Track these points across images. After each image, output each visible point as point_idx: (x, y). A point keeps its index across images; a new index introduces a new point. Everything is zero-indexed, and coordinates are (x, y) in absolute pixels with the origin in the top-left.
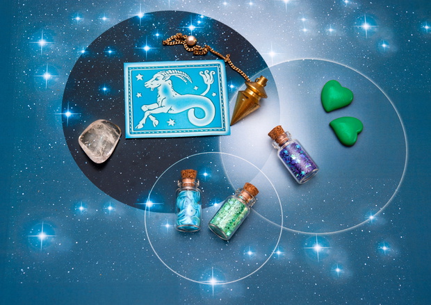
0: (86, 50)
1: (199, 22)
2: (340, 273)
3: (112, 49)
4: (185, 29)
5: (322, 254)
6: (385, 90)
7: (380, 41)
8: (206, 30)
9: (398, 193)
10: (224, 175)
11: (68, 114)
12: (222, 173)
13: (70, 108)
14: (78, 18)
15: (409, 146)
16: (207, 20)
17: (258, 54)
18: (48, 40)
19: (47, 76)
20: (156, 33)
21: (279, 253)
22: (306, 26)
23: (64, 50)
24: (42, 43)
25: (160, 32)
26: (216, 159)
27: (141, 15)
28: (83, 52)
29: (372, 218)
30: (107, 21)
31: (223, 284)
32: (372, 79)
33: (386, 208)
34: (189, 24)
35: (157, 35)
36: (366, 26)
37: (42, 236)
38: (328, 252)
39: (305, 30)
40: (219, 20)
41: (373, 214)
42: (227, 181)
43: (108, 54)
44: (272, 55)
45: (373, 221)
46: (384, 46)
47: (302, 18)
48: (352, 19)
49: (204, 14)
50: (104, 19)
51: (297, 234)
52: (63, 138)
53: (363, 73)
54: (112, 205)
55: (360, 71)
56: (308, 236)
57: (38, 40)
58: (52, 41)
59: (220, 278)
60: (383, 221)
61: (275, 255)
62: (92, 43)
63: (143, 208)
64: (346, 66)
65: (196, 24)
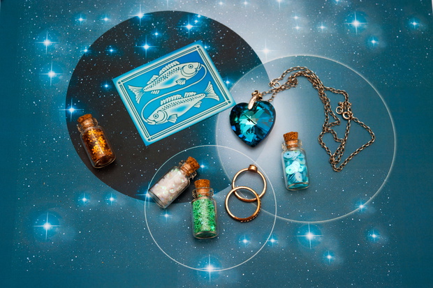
0: (89, 49)
1: (196, 21)
2: (331, 260)
3: (113, 48)
4: (183, 28)
5: (314, 242)
6: (374, 85)
7: (369, 37)
8: (203, 29)
9: (387, 183)
10: (221, 167)
11: (72, 110)
12: (218, 165)
13: (73, 104)
14: (81, 19)
15: (398, 138)
16: (204, 19)
17: (253, 51)
18: (52, 40)
19: (52, 74)
20: (155, 32)
21: (273, 241)
22: (299, 24)
23: (68, 50)
24: (47, 43)
25: (159, 31)
26: (213, 152)
27: (140, 15)
28: (86, 51)
29: (362, 207)
30: (109, 21)
31: (220, 270)
32: (362, 74)
33: (375, 197)
34: (187, 24)
35: (156, 34)
36: (356, 23)
37: (47, 226)
38: (320, 239)
39: (297, 28)
40: (215, 19)
41: (363, 203)
42: (224, 172)
43: (109, 53)
44: (266, 52)
45: (363, 209)
46: (373, 42)
47: (294, 16)
48: (343, 16)
49: (200, 13)
50: (106, 19)
51: (290, 223)
52: (66, 132)
53: (354, 68)
54: (114, 197)
55: (350, 66)
56: (300, 225)
57: (43, 40)
58: (56, 41)
59: (217, 265)
60: (372, 210)
61: (269, 243)
62: (95, 43)
63: (143, 198)
64: (337, 62)
65: (193, 24)
